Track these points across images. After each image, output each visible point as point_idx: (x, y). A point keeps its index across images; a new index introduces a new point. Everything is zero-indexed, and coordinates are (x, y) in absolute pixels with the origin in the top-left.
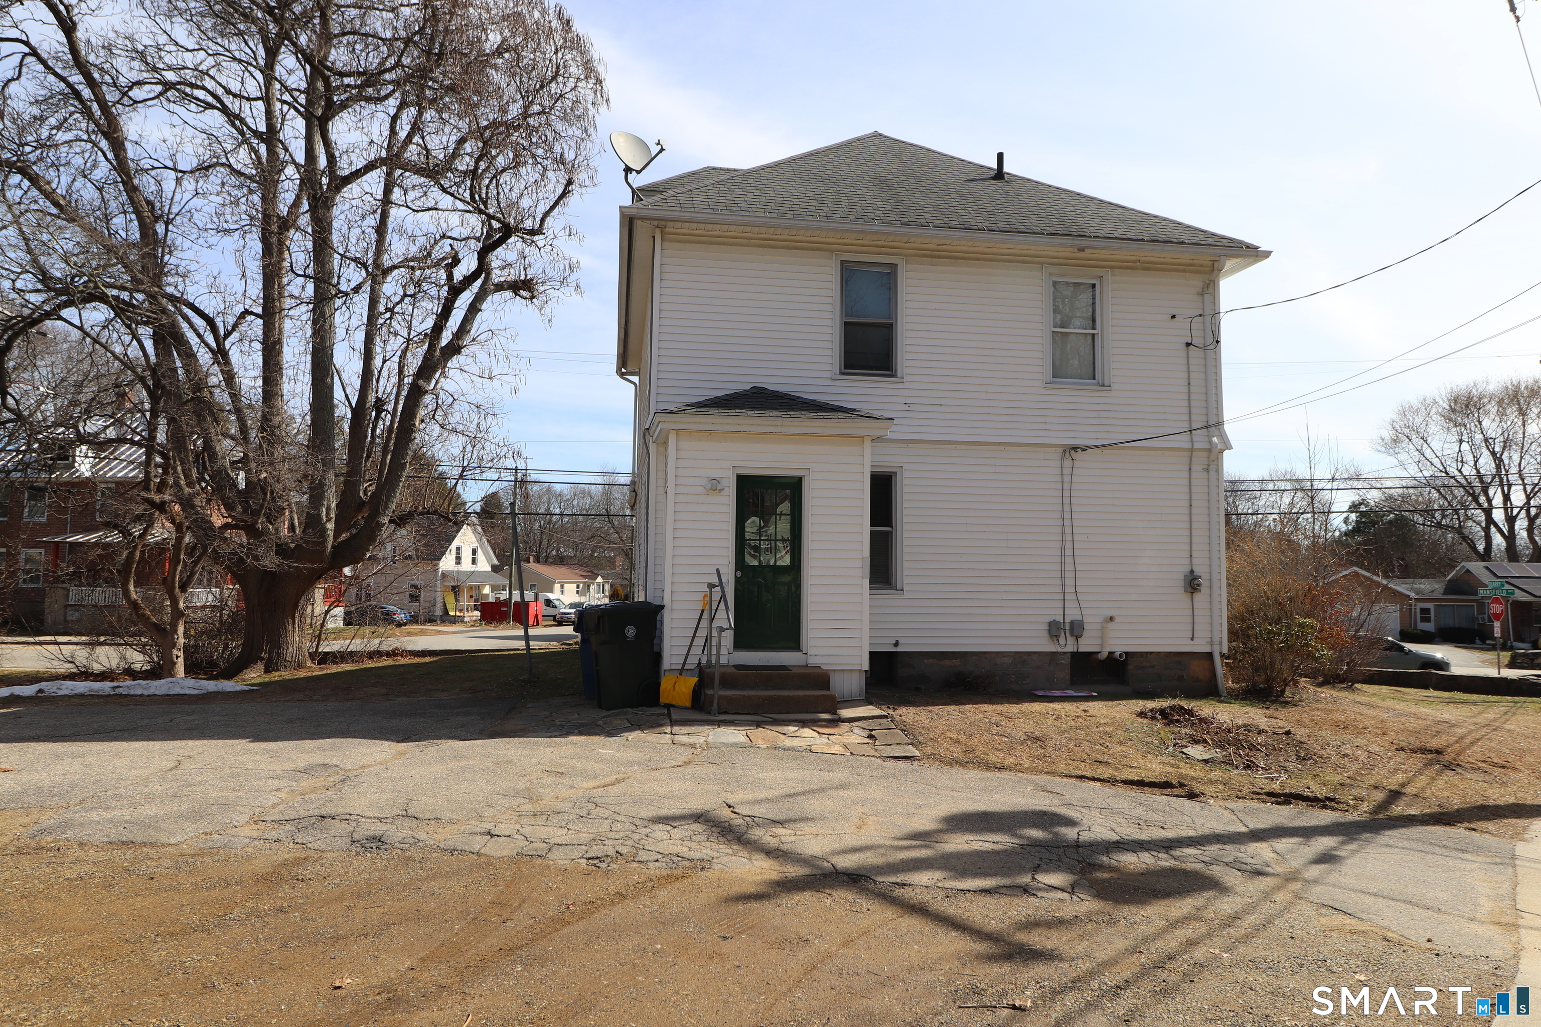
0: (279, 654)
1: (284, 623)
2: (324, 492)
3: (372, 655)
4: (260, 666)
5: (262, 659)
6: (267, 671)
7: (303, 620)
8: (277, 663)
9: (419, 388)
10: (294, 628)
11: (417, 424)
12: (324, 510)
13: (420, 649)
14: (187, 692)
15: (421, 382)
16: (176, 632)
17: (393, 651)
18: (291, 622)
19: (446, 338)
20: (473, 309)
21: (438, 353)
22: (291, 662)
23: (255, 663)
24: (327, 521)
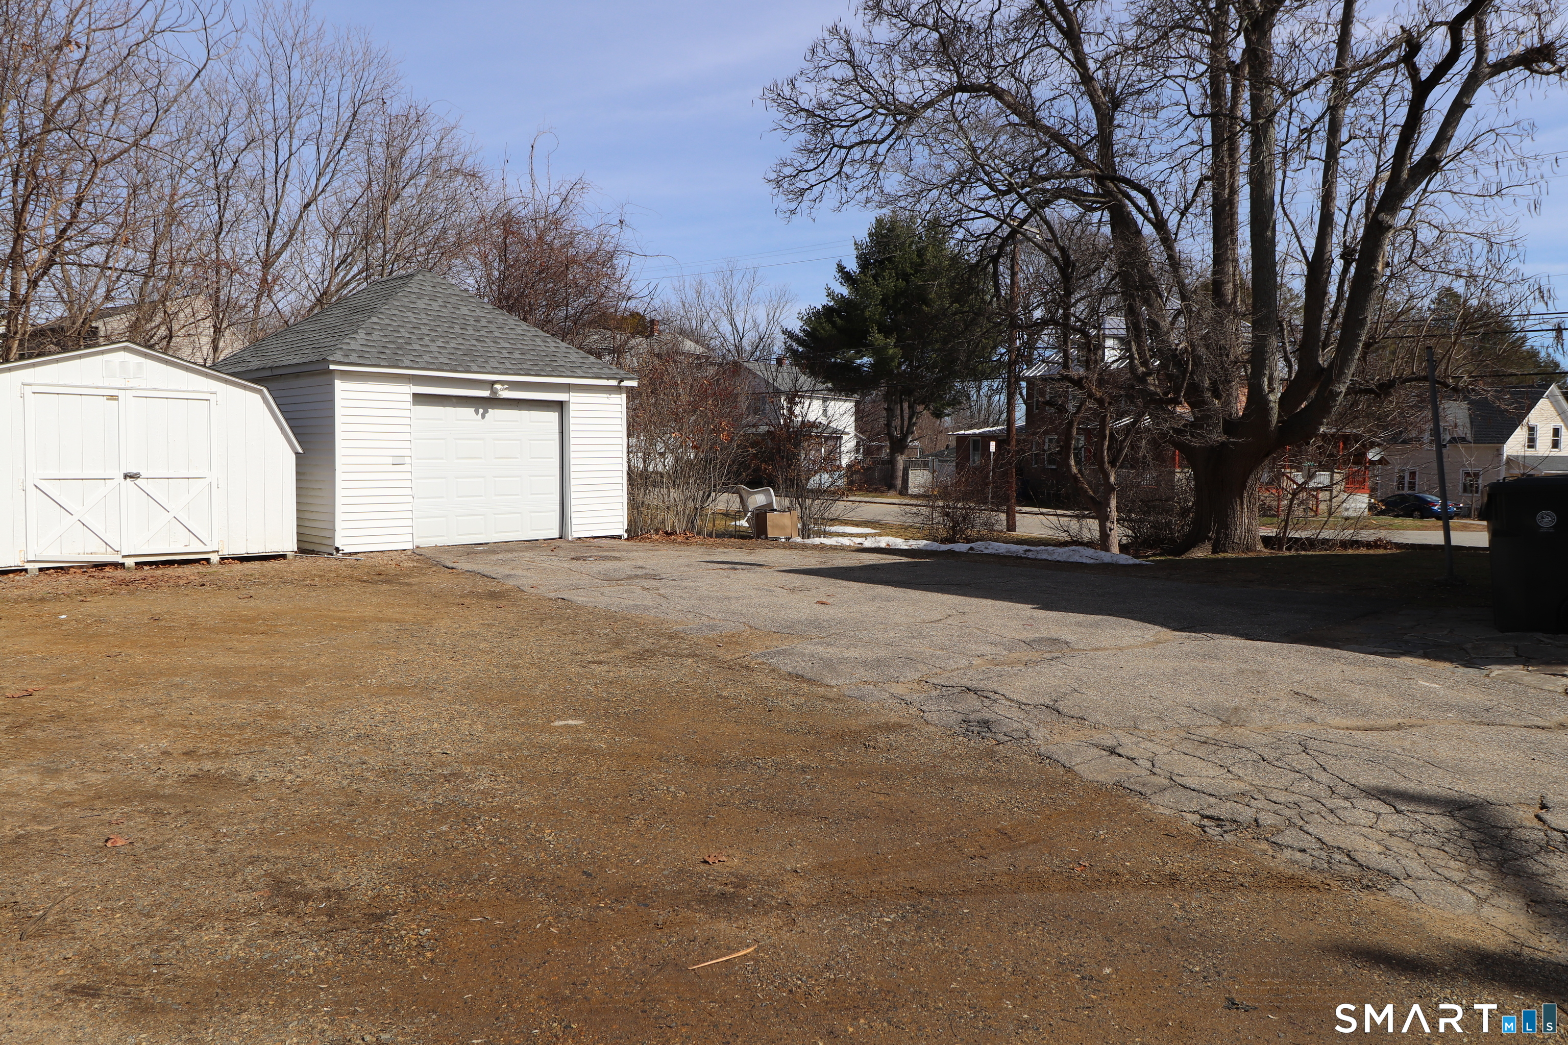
0: (1227, 536)
1: (1232, 504)
2: (1265, 360)
3: (1344, 544)
4: (1208, 546)
5: (1210, 539)
6: (1214, 551)
7: (1252, 500)
8: (1224, 544)
9: (1380, 223)
10: (1242, 508)
11: (1379, 268)
12: (1266, 380)
13: (1410, 542)
14: (1084, 560)
15: (1382, 216)
16: (1108, 505)
17: (1375, 542)
18: (1239, 502)
19: (1420, 150)
20: (1459, 107)
21: (1405, 175)
22: (1239, 544)
23: (1203, 542)
24: (1270, 392)
